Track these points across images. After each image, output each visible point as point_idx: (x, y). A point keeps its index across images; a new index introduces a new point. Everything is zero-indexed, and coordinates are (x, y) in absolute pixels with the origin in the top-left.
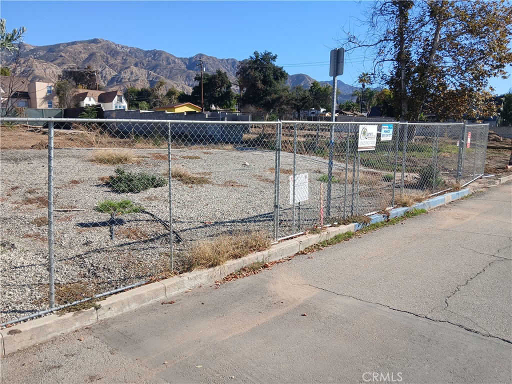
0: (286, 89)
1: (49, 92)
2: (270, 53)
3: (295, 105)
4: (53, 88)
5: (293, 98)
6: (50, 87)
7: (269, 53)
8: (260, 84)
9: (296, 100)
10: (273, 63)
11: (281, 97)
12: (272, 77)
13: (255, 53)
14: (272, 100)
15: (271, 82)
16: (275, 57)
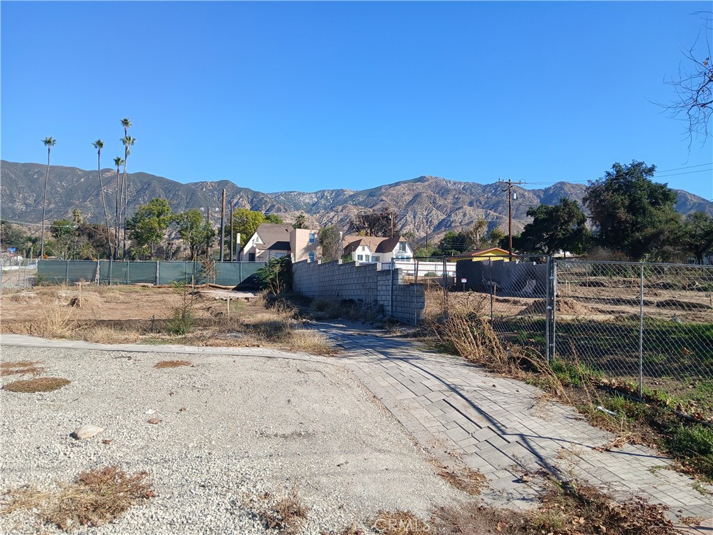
0: (673, 220)
1: (311, 240)
2: (642, 164)
3: (690, 245)
4: (316, 236)
5: (686, 233)
6: (313, 235)
7: (640, 164)
8: (622, 214)
9: (693, 236)
10: (649, 178)
11: (661, 232)
12: (646, 201)
13: (614, 166)
14: (645, 238)
15: (644, 209)
16: (651, 171)
